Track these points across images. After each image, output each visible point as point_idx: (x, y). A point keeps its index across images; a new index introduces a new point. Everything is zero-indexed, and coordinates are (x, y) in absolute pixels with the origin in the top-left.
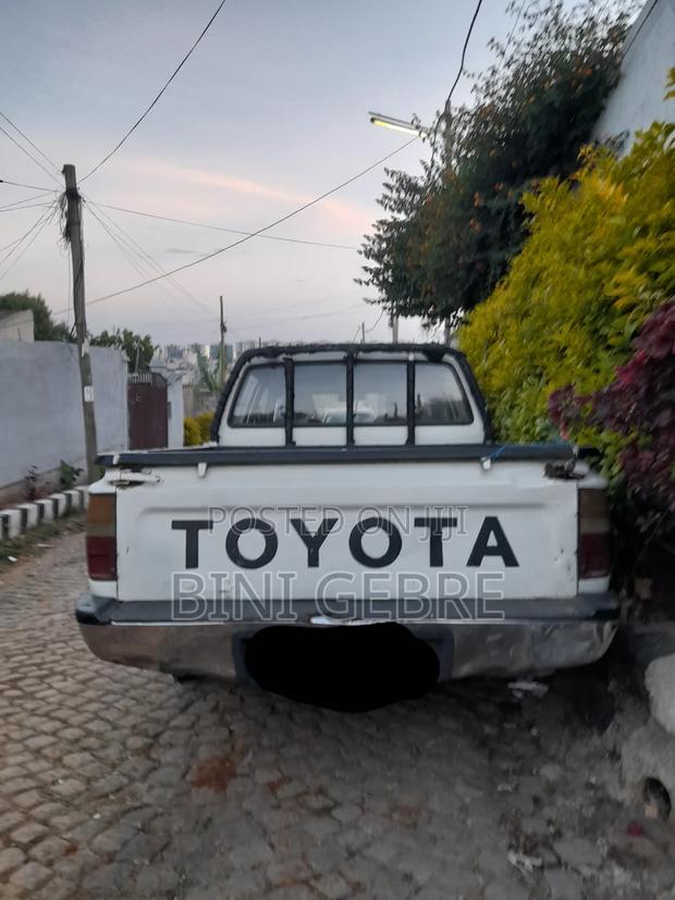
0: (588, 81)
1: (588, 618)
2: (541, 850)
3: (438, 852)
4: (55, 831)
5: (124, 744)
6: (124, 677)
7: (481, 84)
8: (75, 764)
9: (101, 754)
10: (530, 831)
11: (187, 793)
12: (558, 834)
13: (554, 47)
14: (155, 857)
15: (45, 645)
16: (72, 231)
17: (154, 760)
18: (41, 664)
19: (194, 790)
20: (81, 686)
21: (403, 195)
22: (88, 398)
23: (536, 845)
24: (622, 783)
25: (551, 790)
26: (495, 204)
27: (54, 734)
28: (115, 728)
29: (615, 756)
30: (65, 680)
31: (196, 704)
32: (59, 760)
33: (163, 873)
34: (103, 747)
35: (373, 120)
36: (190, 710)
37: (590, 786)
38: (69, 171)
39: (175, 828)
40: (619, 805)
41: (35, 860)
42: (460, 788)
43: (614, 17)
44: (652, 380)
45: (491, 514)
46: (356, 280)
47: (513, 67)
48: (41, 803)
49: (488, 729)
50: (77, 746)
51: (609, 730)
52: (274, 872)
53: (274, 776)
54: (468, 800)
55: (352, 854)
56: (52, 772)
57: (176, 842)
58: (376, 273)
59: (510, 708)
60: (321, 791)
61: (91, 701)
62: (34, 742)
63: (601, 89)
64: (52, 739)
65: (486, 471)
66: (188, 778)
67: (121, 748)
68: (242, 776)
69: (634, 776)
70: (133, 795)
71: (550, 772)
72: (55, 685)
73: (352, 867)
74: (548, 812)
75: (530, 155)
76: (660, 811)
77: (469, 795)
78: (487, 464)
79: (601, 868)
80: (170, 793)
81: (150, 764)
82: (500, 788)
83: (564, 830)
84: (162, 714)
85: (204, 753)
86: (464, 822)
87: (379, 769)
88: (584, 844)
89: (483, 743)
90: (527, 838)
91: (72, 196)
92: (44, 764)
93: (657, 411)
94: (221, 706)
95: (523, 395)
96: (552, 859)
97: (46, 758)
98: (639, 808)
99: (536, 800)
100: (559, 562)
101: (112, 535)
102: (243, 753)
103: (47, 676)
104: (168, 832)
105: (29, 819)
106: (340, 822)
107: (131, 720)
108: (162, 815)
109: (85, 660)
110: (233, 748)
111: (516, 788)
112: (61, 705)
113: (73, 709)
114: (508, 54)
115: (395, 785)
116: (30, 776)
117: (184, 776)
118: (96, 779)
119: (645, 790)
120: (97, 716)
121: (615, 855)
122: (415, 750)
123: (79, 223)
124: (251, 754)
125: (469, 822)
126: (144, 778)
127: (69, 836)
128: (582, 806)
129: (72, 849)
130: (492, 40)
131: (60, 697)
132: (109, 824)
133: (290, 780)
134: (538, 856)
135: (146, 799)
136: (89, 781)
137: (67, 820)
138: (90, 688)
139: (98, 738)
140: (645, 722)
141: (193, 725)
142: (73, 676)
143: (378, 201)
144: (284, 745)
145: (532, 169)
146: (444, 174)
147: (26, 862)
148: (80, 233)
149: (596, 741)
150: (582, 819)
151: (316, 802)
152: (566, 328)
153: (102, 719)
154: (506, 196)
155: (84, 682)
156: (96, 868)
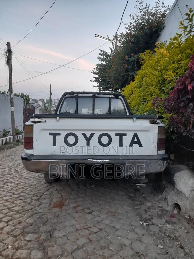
0: (156, 27)
1: (161, 160)
2: (148, 221)
3: (121, 221)
4: (14, 219)
5: (31, 198)
6: (29, 183)
7: (127, 27)
8: (18, 203)
9: (25, 201)
10: (145, 217)
11: (51, 209)
12: (152, 218)
13: (147, 18)
14: (44, 224)
15: (4, 176)
16: (9, 62)
17: (40, 202)
18: (4, 180)
19: (53, 209)
20: (17, 185)
21: (104, 57)
22: (12, 110)
23: (146, 220)
24: (168, 205)
25: (149, 208)
26: (131, 59)
27: (11, 196)
28: (28, 195)
29: (166, 199)
30: (12, 184)
31: (51, 189)
32: (13, 202)
33: (47, 227)
34: (25, 199)
35: (96, 36)
36: (49, 190)
37: (160, 207)
38: (8, 44)
39: (49, 217)
40: (167, 211)
41: (10, 225)
42: (126, 207)
43: (162, 11)
44: (179, 95)
45: (136, 133)
46: (91, 81)
47: (136, 23)
48: (9, 212)
49: (131, 195)
50: (18, 199)
51: (164, 193)
52: (78, 227)
53: (75, 205)
54: (128, 210)
55: (98, 222)
56: (12, 205)
57: (49, 220)
58: (97, 78)
59: (137, 190)
60: (88, 208)
61: (20, 188)
62: (5, 198)
63: (159, 30)
64: (10, 197)
65: (134, 121)
66: (51, 206)
67: (31, 199)
68: (66, 205)
69: (171, 203)
70: (36, 210)
71: (149, 204)
72: (8, 185)
73: (99, 225)
74: (149, 213)
75: (140, 46)
76: (178, 212)
77: (128, 209)
78: (135, 119)
79: (164, 225)
80: (46, 210)
81: (39, 203)
82: (136, 208)
83: (153, 217)
84: (42, 191)
85: (54, 200)
86: (128, 215)
87: (103, 203)
88: (159, 220)
89: (130, 198)
90: (144, 218)
91: (9, 52)
92: (9, 203)
93: (180, 103)
94: (58, 189)
95: (141, 107)
96: (151, 223)
97: (9, 202)
98: (173, 211)
99: (145, 210)
100: (153, 146)
101: (31, 136)
102: (66, 200)
103: (6, 183)
104: (47, 218)
105: (7, 216)
106: (94, 215)
107: (32, 193)
108: (45, 214)
109: (17, 179)
110: (63, 199)
111: (140, 208)
112: (11, 189)
113: (15, 190)
114: (135, 19)
115: (108, 207)
116: (5, 206)
117: (50, 205)
118: (25, 207)
119: (174, 207)
120: (22, 192)
121: (167, 222)
122: (113, 199)
123: (11, 60)
124: (68, 200)
125: (129, 215)
126: (38, 206)
127: (19, 219)
128: (158, 211)
129: (20, 223)
130: (131, 15)
131: (10, 188)
132: (30, 217)
133: (80, 206)
134: (147, 223)
135: (40, 211)
136: (22, 207)
137: (18, 216)
138: (19, 185)
139: (24, 197)
140: (174, 190)
141: (51, 194)
142: (14, 183)
143: (98, 58)
144: (77, 198)
145: (141, 50)
146: (116, 51)
147: (7, 225)
148: (11, 62)
149: (160, 196)
150: (158, 214)
151: (87, 211)
152: (153, 87)
153: (24, 193)
154: (134, 57)
155: (17, 184)
156: (27, 227)
